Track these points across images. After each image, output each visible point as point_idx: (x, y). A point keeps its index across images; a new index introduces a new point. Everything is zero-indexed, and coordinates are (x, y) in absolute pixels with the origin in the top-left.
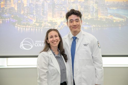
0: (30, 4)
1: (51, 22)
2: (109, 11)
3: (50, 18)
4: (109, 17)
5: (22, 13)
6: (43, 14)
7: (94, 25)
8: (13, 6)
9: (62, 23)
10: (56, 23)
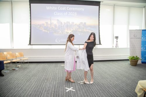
0: (59, 26)
1: (67, 32)
2: (88, 29)
3: (66, 31)
4: (88, 30)
5: (56, 29)
6: (64, 29)
7: (82, 34)
8: (53, 26)
9: (70, 32)
10: (68, 33)
